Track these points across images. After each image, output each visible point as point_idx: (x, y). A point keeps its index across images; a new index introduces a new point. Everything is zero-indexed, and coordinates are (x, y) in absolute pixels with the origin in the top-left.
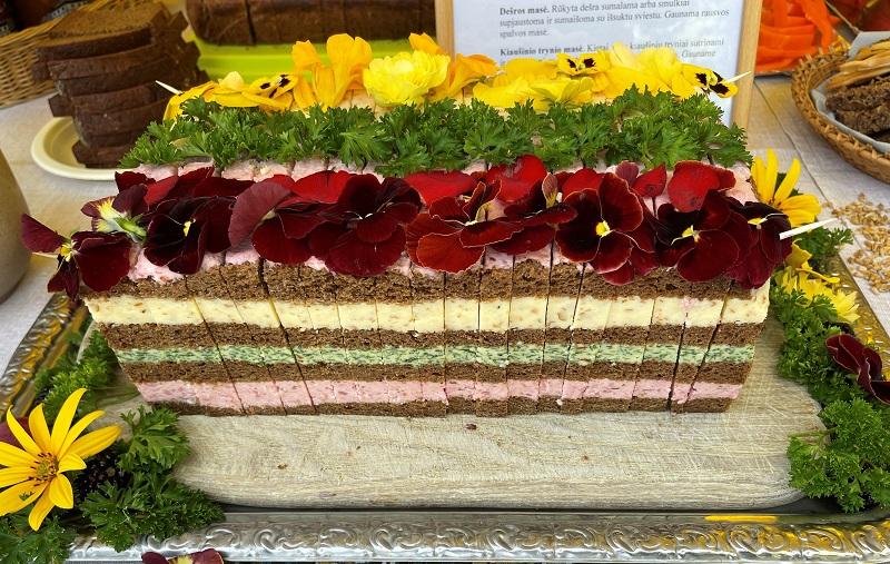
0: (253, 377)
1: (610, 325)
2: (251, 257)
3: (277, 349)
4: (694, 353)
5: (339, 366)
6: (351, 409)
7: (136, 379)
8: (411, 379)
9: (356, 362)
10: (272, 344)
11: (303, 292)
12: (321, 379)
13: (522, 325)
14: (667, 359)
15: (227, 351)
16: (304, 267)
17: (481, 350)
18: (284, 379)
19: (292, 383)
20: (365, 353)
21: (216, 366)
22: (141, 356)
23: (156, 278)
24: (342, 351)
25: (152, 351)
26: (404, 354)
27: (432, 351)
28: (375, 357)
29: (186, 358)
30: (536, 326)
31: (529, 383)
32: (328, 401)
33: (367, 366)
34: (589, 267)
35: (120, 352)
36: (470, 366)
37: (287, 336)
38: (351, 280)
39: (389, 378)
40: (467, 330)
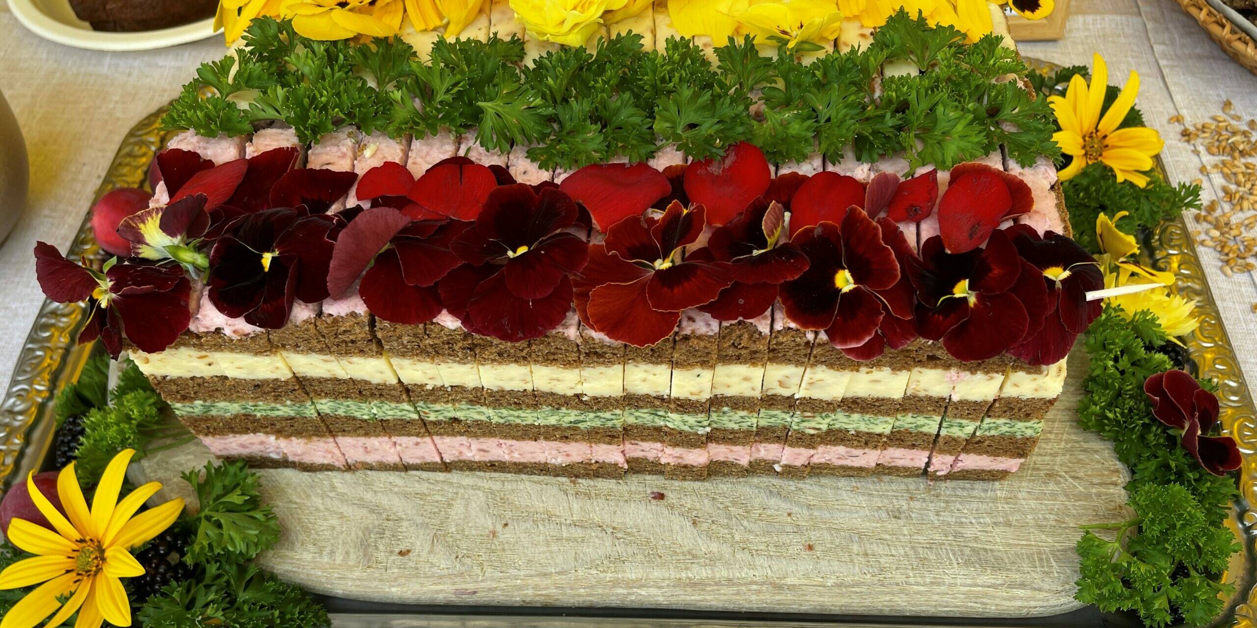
0: (361, 431)
1: (850, 394)
2: (357, 306)
3: (393, 405)
4: (961, 426)
5: (478, 424)
6: (494, 466)
7: (200, 431)
8: (576, 441)
9: (502, 421)
10: (387, 399)
11: (430, 350)
12: (453, 435)
13: (729, 392)
14: (925, 430)
15: (325, 405)
16: (433, 323)
17: (674, 416)
18: (404, 435)
19: (415, 439)
20: (516, 413)
21: (311, 421)
22: (208, 409)
23: (228, 331)
24: (484, 409)
25: (222, 404)
26: (569, 416)
27: (608, 415)
28: (528, 417)
29: (269, 413)
30: (748, 393)
31: (738, 448)
32: (462, 458)
33: (517, 425)
34: (823, 336)
35: (178, 405)
36: (658, 429)
37: (407, 392)
38: (496, 341)
39: (546, 438)
40: (654, 395)
